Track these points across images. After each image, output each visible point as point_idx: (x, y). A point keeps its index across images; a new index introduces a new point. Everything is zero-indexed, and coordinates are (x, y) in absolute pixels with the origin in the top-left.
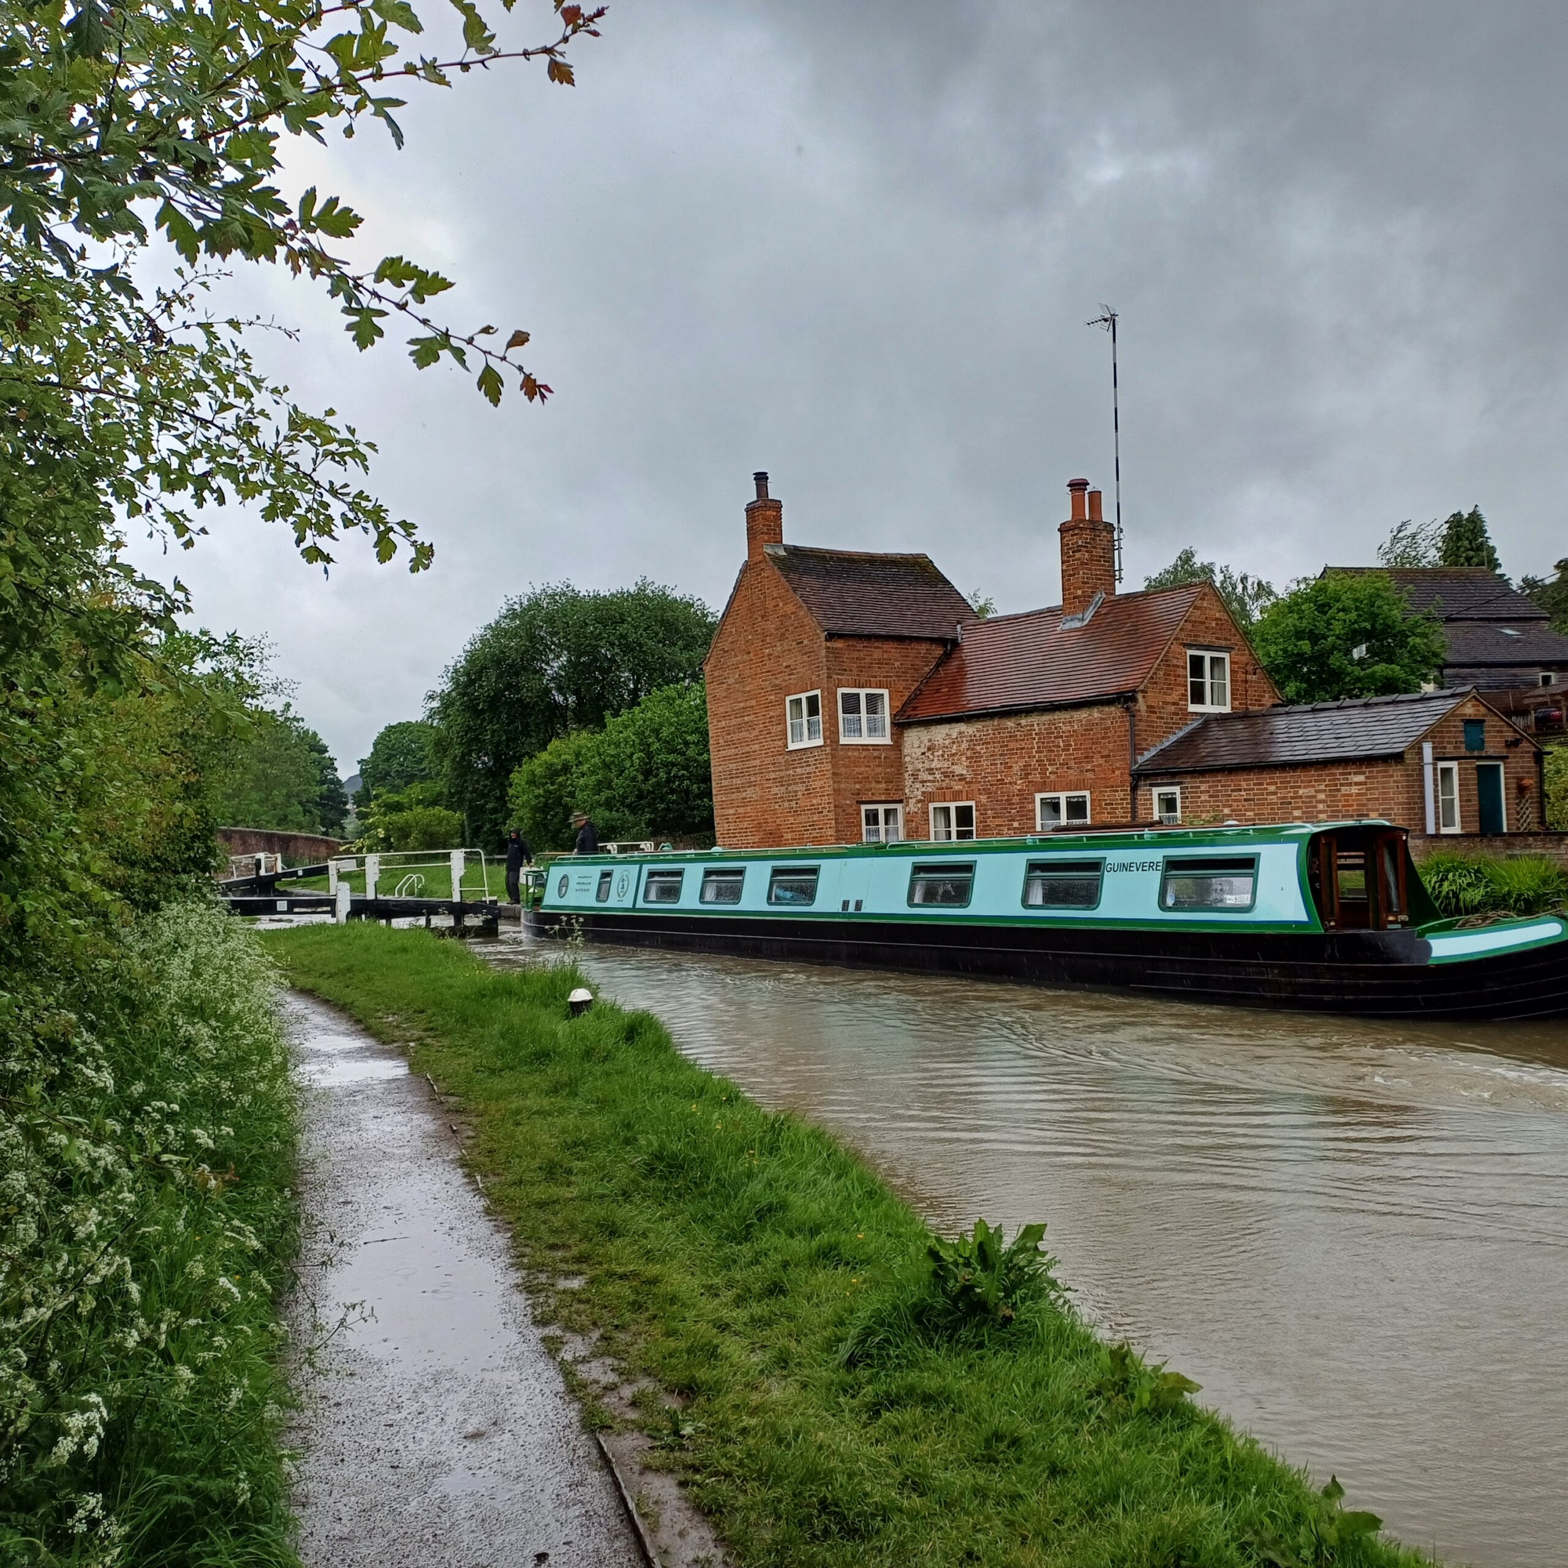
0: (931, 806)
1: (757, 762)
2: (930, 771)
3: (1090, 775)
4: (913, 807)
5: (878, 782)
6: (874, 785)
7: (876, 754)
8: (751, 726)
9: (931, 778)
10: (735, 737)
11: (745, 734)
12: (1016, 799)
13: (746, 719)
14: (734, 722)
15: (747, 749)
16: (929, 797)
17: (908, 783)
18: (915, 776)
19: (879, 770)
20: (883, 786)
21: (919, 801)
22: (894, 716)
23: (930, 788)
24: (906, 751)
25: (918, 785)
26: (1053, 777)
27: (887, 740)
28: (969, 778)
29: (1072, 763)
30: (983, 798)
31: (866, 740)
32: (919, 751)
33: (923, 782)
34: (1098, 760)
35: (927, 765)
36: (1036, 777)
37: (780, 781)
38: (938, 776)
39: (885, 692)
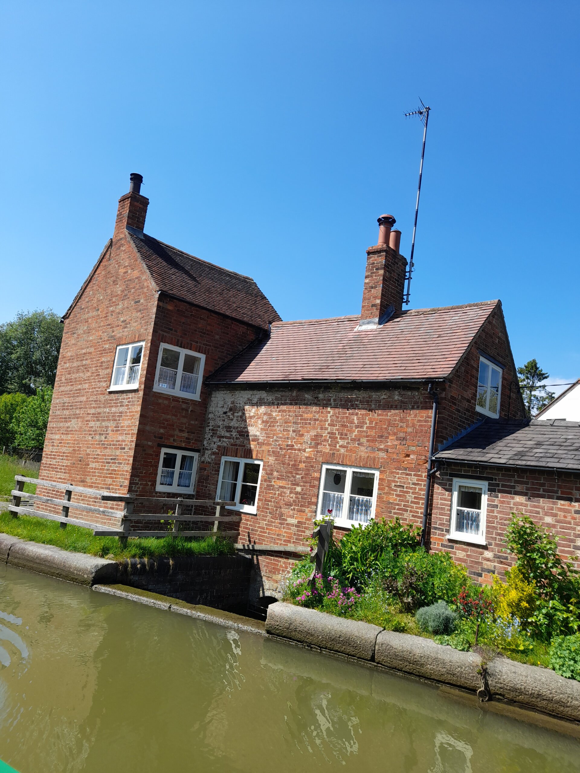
0: (224, 459)
1: (84, 399)
2: (229, 429)
3: (382, 455)
4: (208, 457)
5: (181, 431)
6: (177, 432)
7: (184, 406)
8: (86, 368)
9: (228, 434)
10: (74, 376)
11: (81, 375)
12: (302, 466)
13: (84, 362)
14: (75, 364)
15: (79, 387)
16: (224, 451)
17: (208, 436)
18: (214, 431)
19: (184, 420)
20: (185, 435)
21: (214, 453)
22: (206, 379)
23: (225, 443)
24: (211, 409)
25: (215, 439)
26: (342, 450)
27: (196, 396)
28: (261, 439)
29: (364, 440)
30: (271, 460)
31: (177, 392)
32: (221, 411)
33: (221, 437)
34: (391, 441)
35: (226, 423)
36: (326, 449)
37: (97, 417)
38: (234, 434)
39: (203, 357)
